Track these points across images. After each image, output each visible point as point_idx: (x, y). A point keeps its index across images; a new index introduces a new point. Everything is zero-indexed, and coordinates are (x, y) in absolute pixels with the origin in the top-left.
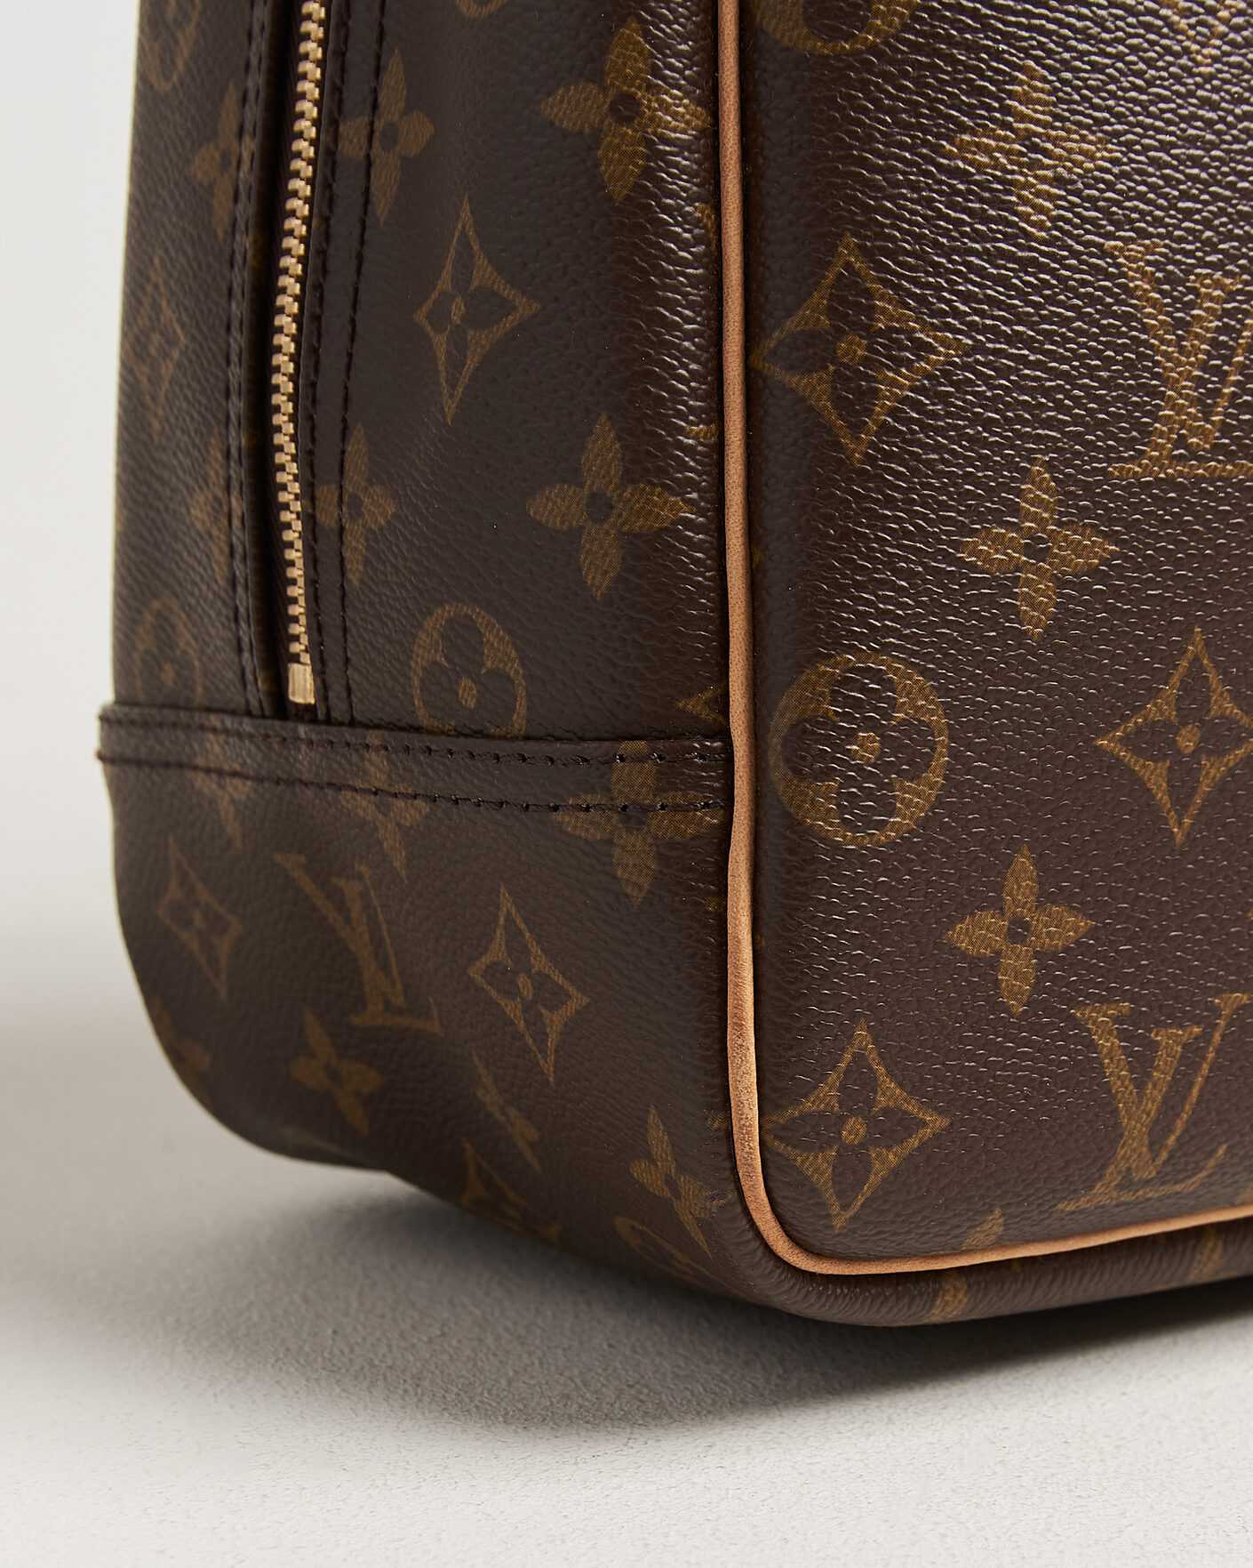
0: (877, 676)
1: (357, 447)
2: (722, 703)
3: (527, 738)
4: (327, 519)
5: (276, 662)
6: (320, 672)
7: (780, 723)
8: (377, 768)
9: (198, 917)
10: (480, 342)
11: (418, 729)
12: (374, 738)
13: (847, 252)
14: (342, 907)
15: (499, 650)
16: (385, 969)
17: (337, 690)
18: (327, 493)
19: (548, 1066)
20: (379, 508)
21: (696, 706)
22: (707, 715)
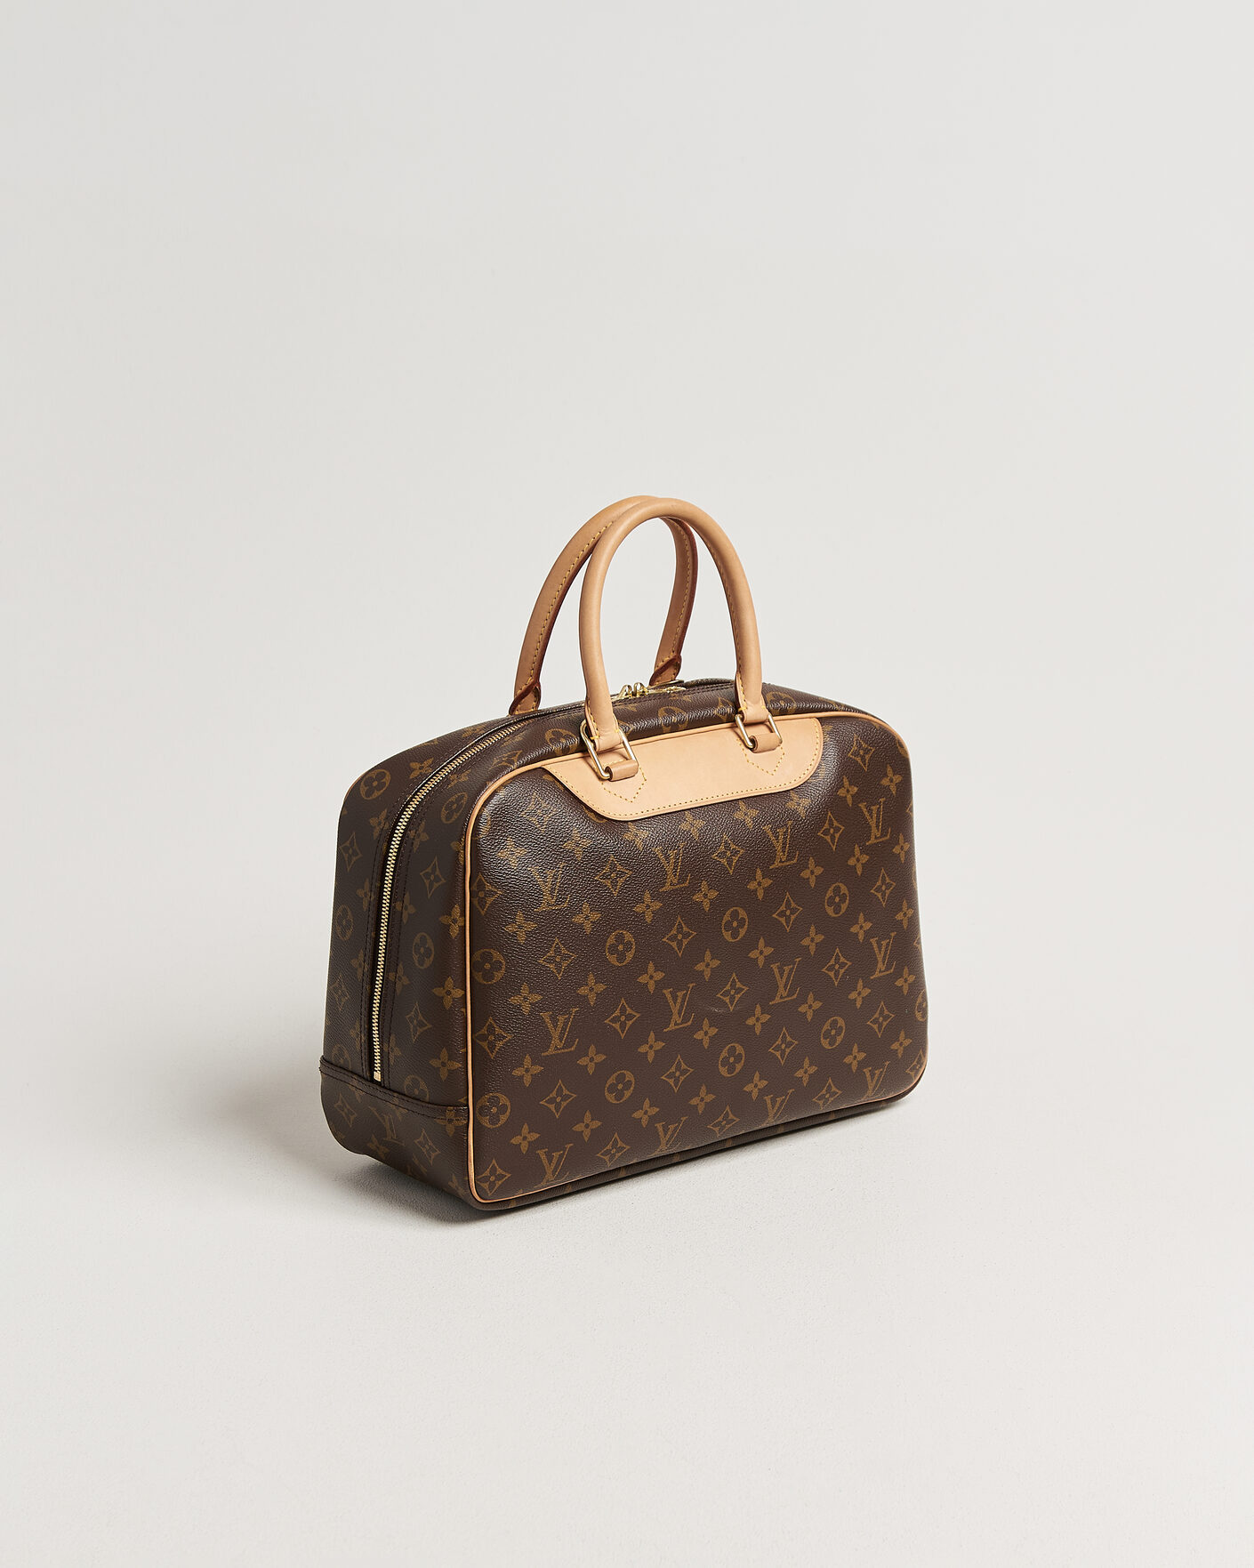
0: (497, 1097)
1: (392, 1037)
2: (467, 1100)
3: (429, 1103)
4: (385, 1049)
5: (372, 1069)
6: (382, 1072)
7: (478, 1106)
8: (396, 1101)
9: (346, 1110)
10: (420, 1030)
11: (405, 1095)
12: (396, 1095)
13: (490, 1020)
14: (384, 1119)
15: (423, 1085)
16: (393, 1131)
17: (386, 1078)
18: (386, 1045)
19: (431, 1162)
20: (397, 1052)
21: (462, 1100)
22: (465, 1102)
